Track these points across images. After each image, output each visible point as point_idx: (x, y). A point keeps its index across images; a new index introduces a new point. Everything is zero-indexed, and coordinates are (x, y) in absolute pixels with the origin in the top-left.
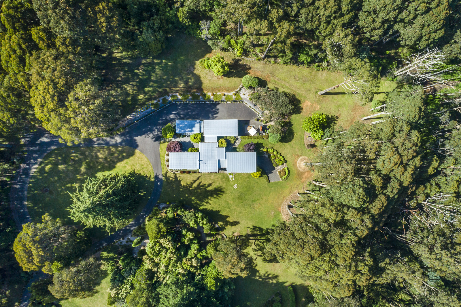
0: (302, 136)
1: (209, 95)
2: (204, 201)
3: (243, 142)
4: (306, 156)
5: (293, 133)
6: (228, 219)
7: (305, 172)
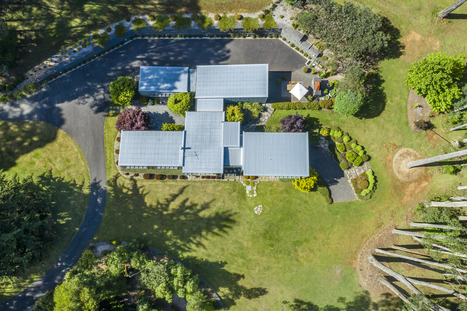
0: (404, 104)
1: (210, 19)
2: (191, 241)
3: (277, 115)
4: (411, 147)
5: (385, 97)
6: (241, 283)
7: (410, 182)
